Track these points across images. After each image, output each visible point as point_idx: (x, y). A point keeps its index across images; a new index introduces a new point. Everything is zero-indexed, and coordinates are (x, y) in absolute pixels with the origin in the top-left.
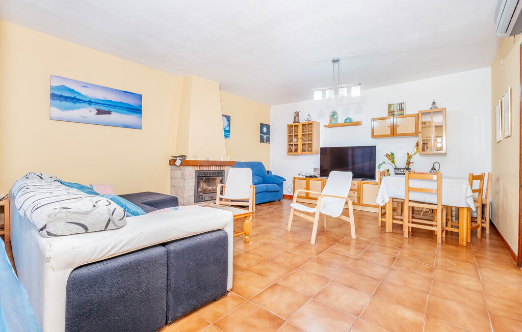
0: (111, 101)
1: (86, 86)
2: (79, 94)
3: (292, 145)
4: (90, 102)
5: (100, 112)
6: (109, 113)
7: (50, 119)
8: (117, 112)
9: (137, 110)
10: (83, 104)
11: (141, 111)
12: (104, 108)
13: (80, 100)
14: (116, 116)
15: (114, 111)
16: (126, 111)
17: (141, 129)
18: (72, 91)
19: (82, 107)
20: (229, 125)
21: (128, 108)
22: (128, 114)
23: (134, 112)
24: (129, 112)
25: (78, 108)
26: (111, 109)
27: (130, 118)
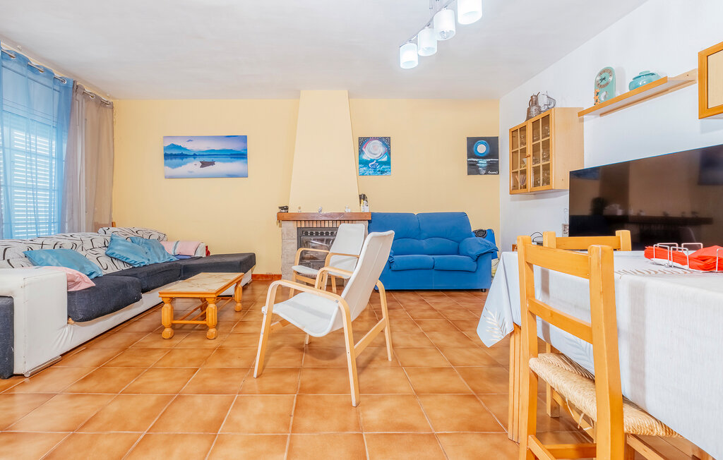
0: (214, 150)
1: (190, 139)
2: (185, 149)
3: (517, 172)
4: (195, 156)
5: (204, 164)
6: (212, 163)
7: (166, 178)
8: (220, 161)
9: (241, 156)
10: (189, 159)
11: (246, 155)
12: (207, 159)
13: (186, 155)
14: (221, 166)
15: (218, 161)
16: (229, 159)
17: (247, 177)
18: (179, 147)
19: (189, 162)
20: (388, 152)
21: (231, 155)
22: (231, 162)
23: (237, 158)
24: (233, 159)
25: (185, 164)
26: (214, 159)
27: (235, 166)
